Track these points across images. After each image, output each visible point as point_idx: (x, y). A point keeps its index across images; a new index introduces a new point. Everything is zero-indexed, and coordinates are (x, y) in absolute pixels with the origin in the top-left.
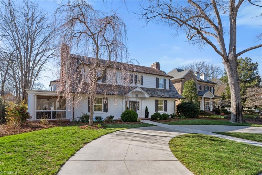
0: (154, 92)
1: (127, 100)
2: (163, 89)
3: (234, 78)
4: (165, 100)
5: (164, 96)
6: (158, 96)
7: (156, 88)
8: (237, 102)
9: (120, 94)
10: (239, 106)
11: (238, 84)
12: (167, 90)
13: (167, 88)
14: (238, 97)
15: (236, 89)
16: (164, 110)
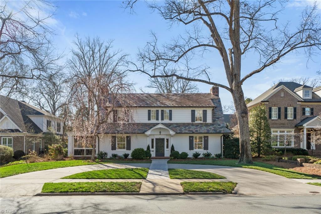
0: (185, 127)
1: (153, 138)
2: (202, 122)
3: (238, 111)
4: (204, 136)
5: (198, 132)
6: (189, 132)
7: (191, 122)
8: (242, 140)
9: (140, 132)
10: (243, 143)
11: (242, 118)
12: (208, 123)
13: (207, 121)
14: (242, 134)
15: (241, 123)
16: (203, 149)
